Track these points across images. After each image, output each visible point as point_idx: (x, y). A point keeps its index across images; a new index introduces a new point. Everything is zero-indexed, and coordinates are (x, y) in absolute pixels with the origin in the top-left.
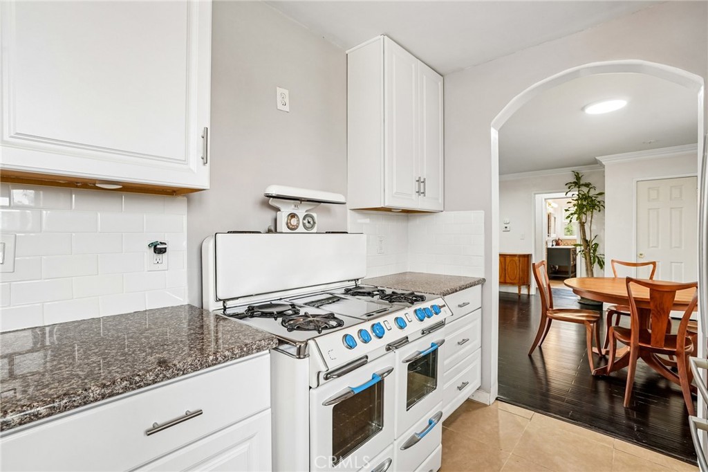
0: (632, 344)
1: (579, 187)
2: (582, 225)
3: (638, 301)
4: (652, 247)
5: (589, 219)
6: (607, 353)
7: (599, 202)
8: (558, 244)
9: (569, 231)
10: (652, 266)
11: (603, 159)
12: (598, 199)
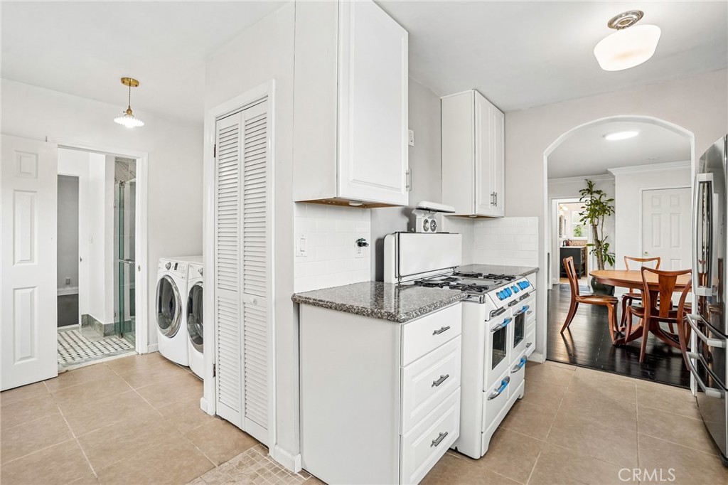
0: (645, 317)
1: (591, 194)
2: (595, 227)
3: (650, 285)
4: (656, 246)
5: (600, 222)
6: (623, 330)
7: (609, 207)
8: (568, 245)
9: (578, 232)
10: (657, 261)
11: (613, 171)
12: (608, 205)
